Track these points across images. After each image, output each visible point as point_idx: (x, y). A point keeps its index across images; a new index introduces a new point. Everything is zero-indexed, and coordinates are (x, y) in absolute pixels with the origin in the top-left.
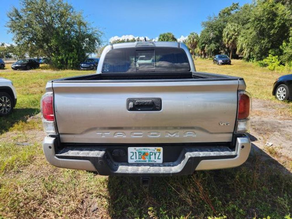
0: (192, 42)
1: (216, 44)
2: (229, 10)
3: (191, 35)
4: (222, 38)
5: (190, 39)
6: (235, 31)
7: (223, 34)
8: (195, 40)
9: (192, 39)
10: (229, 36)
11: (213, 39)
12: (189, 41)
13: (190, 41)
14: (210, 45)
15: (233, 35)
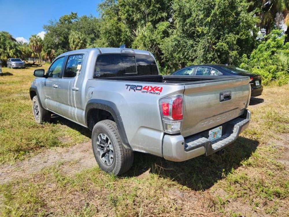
0: (35, 45)
1: (64, 50)
2: (69, 18)
3: (32, 37)
4: (69, 44)
5: (32, 41)
6: (80, 39)
7: (70, 41)
8: (38, 43)
9: (34, 42)
10: (75, 43)
11: (59, 44)
12: (32, 44)
13: (34, 44)
14: (57, 50)
15: (79, 42)
